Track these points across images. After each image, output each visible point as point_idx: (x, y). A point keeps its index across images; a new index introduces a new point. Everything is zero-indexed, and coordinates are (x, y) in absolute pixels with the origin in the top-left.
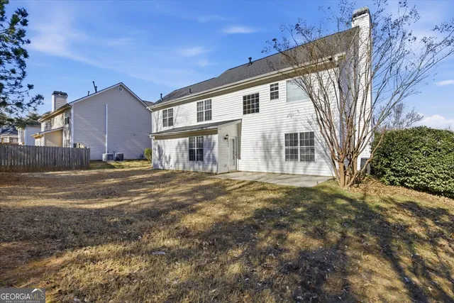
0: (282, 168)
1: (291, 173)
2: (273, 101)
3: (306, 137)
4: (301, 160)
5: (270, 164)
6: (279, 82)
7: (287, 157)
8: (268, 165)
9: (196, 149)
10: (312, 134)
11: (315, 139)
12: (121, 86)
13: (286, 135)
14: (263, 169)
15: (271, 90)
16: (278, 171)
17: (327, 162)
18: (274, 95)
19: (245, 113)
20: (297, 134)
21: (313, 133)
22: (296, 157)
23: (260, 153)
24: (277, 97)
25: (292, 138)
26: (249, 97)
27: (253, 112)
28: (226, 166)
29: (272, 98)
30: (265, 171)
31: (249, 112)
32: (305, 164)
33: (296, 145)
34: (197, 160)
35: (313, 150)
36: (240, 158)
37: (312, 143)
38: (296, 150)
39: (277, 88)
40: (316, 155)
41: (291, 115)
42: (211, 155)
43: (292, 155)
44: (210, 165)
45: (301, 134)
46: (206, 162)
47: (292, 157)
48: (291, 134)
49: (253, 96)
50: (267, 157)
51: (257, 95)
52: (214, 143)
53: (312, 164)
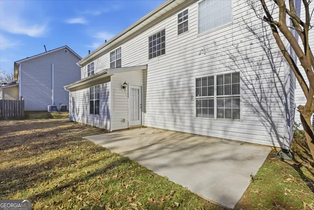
0: (192, 127)
1: (205, 134)
2: (181, 35)
3: (227, 81)
4: (218, 117)
5: (178, 120)
6: (189, 8)
7: (198, 112)
8: (175, 121)
9: (94, 100)
10: (236, 75)
11: (241, 83)
12: (66, 48)
13: (197, 80)
14: (171, 127)
15: (180, 21)
16: (188, 131)
17: (262, 121)
18: (183, 28)
19: (150, 57)
20: (213, 77)
21: (238, 74)
22: (212, 112)
23: (167, 106)
24: (186, 29)
25: (205, 85)
26: (154, 36)
27: (159, 54)
28: (124, 120)
29: (180, 33)
30: (172, 129)
31: (155, 56)
32: (225, 122)
33: (211, 93)
34: (95, 114)
35: (238, 101)
36: (145, 112)
37: (236, 89)
38: (212, 102)
39: (186, 18)
40: (244, 110)
41: (204, 51)
42: (106, 108)
43: (205, 108)
44: (105, 119)
45: (218, 77)
46: (102, 116)
47: (205, 112)
48: (204, 79)
49: (159, 34)
50: (175, 110)
51: (163, 32)
52: (108, 92)
53: (237, 124)
